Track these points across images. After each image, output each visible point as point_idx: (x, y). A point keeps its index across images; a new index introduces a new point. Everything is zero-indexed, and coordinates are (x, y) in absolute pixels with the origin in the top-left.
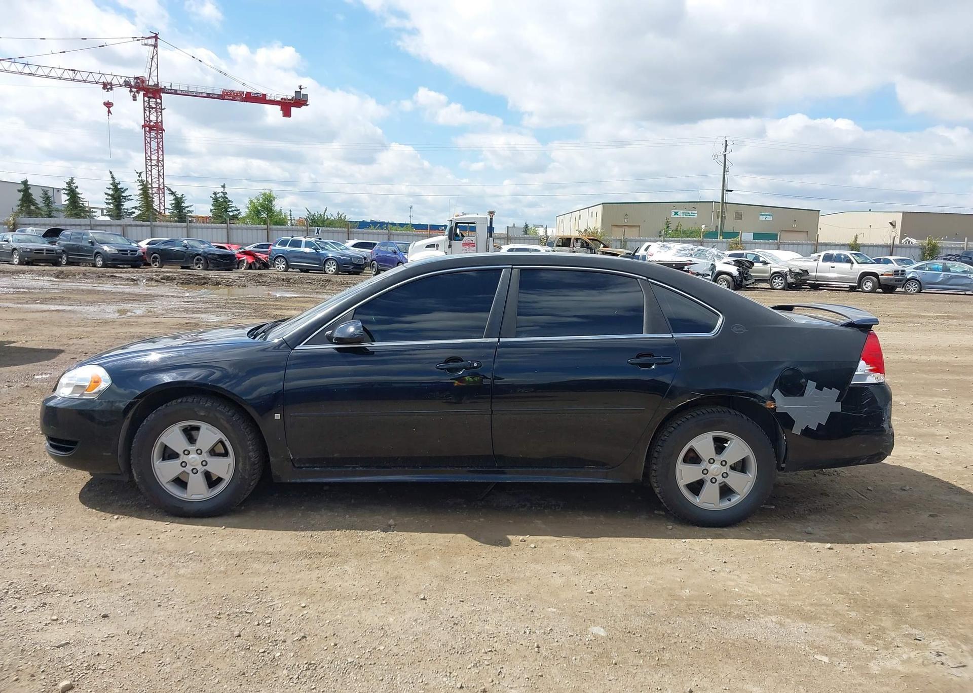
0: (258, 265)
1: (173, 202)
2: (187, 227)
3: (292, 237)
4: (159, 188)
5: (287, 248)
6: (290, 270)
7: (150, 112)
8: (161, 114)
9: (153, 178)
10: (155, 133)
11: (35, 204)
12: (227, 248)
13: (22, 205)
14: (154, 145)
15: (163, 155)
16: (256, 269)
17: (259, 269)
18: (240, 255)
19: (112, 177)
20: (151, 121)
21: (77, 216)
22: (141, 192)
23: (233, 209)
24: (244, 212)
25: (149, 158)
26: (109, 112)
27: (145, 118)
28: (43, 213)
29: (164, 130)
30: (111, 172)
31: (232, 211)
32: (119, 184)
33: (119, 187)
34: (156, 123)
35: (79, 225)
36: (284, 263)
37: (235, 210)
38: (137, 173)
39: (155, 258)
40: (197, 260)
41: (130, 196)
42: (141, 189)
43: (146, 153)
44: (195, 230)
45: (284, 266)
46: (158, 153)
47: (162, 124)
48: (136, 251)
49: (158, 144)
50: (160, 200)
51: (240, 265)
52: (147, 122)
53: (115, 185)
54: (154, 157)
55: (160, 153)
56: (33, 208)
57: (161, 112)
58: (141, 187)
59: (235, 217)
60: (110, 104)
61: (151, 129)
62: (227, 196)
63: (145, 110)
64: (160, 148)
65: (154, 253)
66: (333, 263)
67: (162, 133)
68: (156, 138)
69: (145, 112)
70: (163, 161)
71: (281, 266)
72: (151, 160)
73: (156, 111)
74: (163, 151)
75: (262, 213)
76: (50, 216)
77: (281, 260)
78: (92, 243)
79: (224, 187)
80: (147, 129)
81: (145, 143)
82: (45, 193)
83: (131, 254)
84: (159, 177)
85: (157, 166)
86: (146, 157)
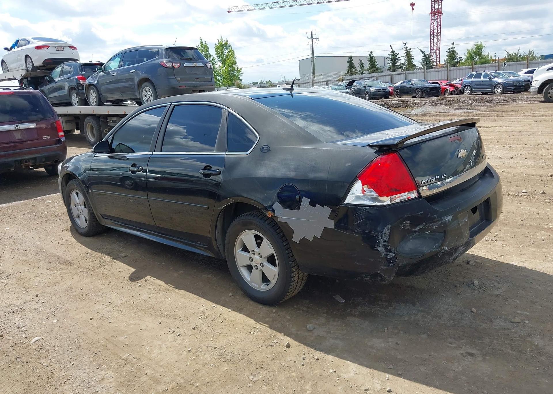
0: (456, 92)
2: (424, 72)
3: (476, 72)
4: (437, 49)
5: (473, 80)
6: (473, 93)
7: (435, 4)
8: (441, 4)
9: (434, 43)
10: (437, 16)
11: (355, 68)
12: (440, 83)
13: (349, 70)
14: (436, 23)
15: (440, 29)
16: (455, 95)
17: (457, 94)
18: (446, 87)
19: (392, 48)
20: (435, 9)
21: (373, 72)
22: (406, 54)
23: (458, 57)
24: (464, 57)
25: (432, 32)
26: (413, 9)
27: (431, 8)
28: (358, 72)
29: (442, 13)
30: (391, 46)
31: (457, 59)
32: (395, 51)
33: (395, 53)
34: (438, 10)
35: (371, 77)
36: (470, 89)
37: (459, 58)
38: (404, 44)
39: (397, 92)
40: (417, 92)
41: (400, 57)
42: (406, 53)
43: (431, 29)
44: (429, 73)
45: (469, 92)
46: (438, 28)
47: (441, 10)
48: (386, 89)
49: (438, 22)
50: (437, 56)
51: (446, 93)
52: (433, 10)
53: (393, 52)
54: (436, 31)
55: (439, 27)
56: (353, 70)
57: (441, 3)
58: (405, 52)
59: (458, 62)
60: (413, 4)
61: (435, 14)
62: (454, 50)
63: (432, 3)
64: (440, 25)
65: (397, 90)
66: (500, 86)
67: (441, 15)
68: (437, 19)
69: (432, 5)
70: (440, 32)
71: (467, 92)
72: (434, 33)
73: (438, 3)
74: (440, 26)
75: (475, 58)
76: (362, 73)
77: (468, 88)
78: (365, 87)
79: (453, 44)
80: (433, 14)
81: (431, 23)
82: (361, 61)
83: (383, 91)
84: (437, 43)
85: (437, 36)
86: (431, 32)
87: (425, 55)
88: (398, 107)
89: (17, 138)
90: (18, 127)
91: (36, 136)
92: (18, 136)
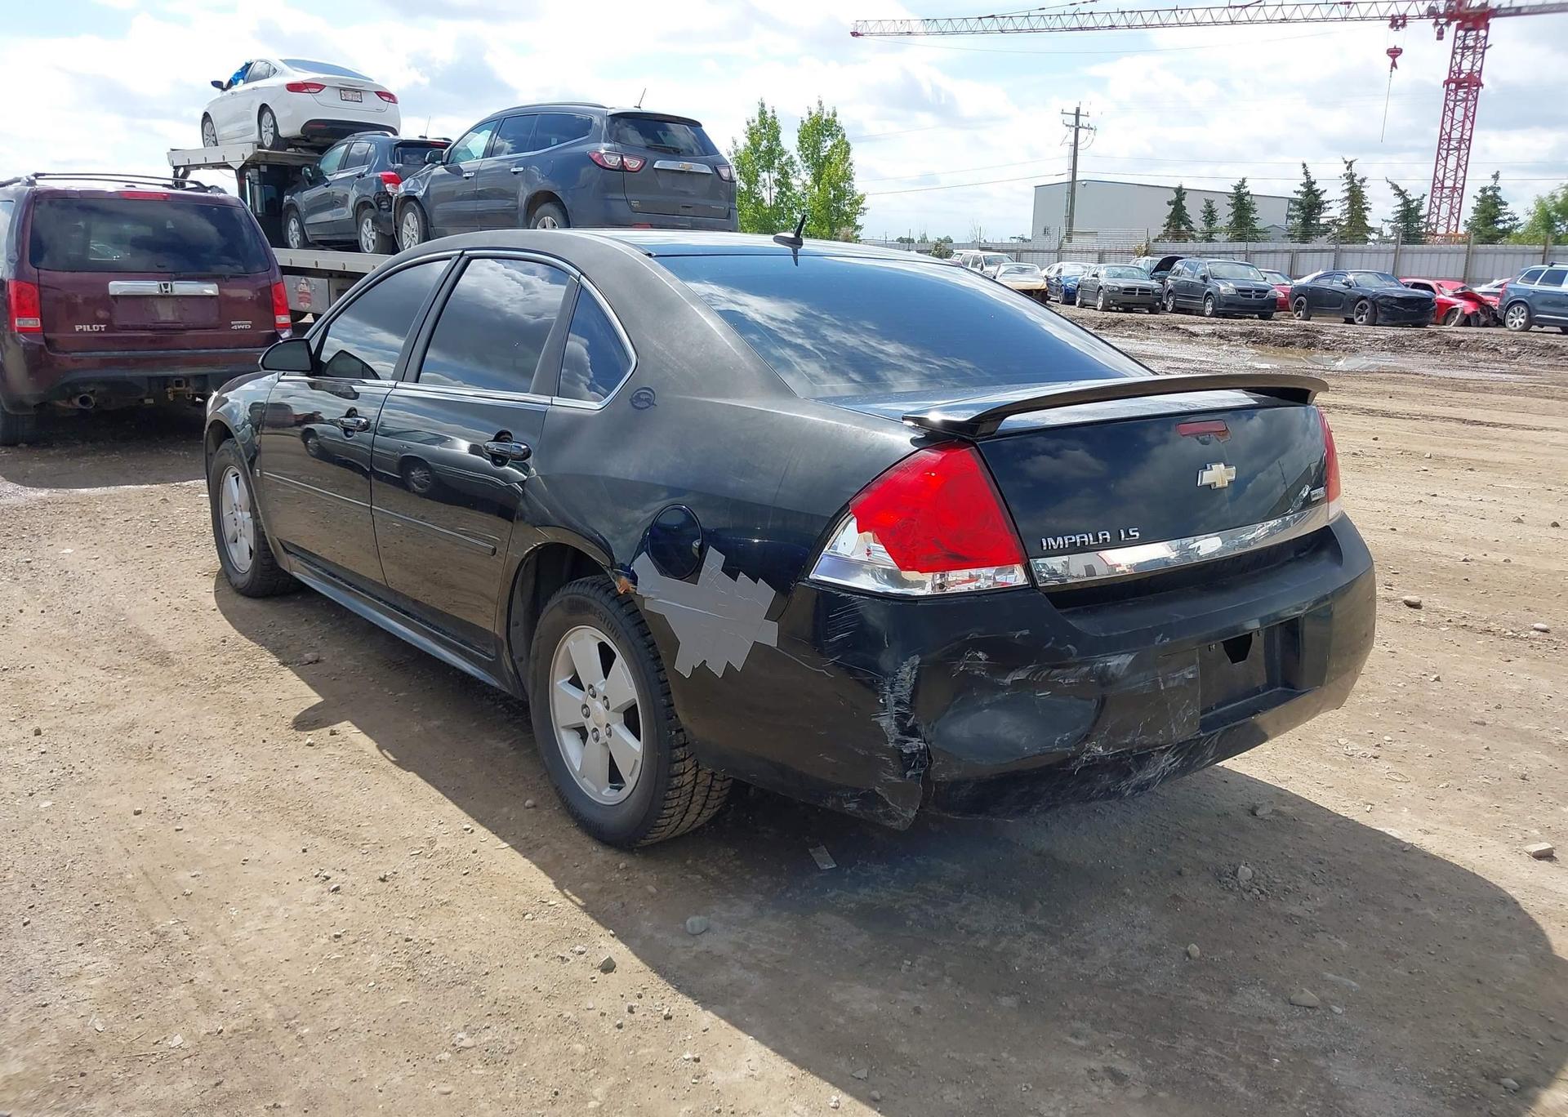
0: (1483, 319)
1: (1399, 209)
2: (1395, 252)
3: (1552, 264)
4: (1454, 188)
5: (1536, 286)
6: (1534, 328)
7: (1463, 55)
8: (1483, 57)
9: (1447, 171)
10: (1465, 93)
11: (1188, 223)
12: (1435, 288)
13: (1169, 225)
14: (1459, 113)
15: (1472, 129)
16: (1478, 326)
17: (1486, 325)
18: (1453, 300)
19: (1306, 173)
20: (1460, 72)
21: (1241, 238)
22: (1347, 194)
23: (1506, 217)
24: (1524, 219)
25: (1446, 137)
26: (1394, 65)
27: (1451, 67)
28: (1197, 235)
29: (1482, 85)
30: (1304, 165)
31: (1504, 222)
32: (1314, 183)
33: (1315, 187)
34: (1470, 75)
35: (1232, 253)
36: (1524, 314)
37: (1510, 219)
38: (1346, 162)
39: (1300, 303)
40: (1361, 307)
41: (1328, 202)
42: (1348, 190)
43: (1442, 128)
44: (1409, 256)
45: (1523, 321)
46: (1463, 126)
47: (1480, 75)
48: (1266, 291)
49: (1466, 109)
50: (1452, 208)
51: (1450, 319)
52: (1455, 74)
53: (1309, 184)
54: (1456, 135)
55: (1468, 125)
56: (1183, 228)
57: (1483, 53)
58: (1347, 187)
59: (1506, 232)
60: (1397, 52)
61: (1459, 86)
62: (1499, 194)
63: (1454, 53)
64: (1470, 117)
65: (1299, 295)
67: (1477, 91)
68: (1465, 100)
69: (1453, 57)
70: (1470, 140)
71: (1517, 321)
72: (1450, 139)
73: (1474, 53)
74: (1472, 123)
75: (1558, 224)
76: (1209, 240)
77: (1519, 309)
78: (1204, 278)
79: (1496, 177)
80: (1453, 86)
81: (1444, 111)
82: (1209, 204)
83: (1256, 297)
84: (1457, 169)
85: (1458, 149)
86: (1441, 136)
87: (1407, 203)
88: (1288, 344)
89: (163, 318)
90: (169, 289)
91: (214, 319)
92: (166, 314)
